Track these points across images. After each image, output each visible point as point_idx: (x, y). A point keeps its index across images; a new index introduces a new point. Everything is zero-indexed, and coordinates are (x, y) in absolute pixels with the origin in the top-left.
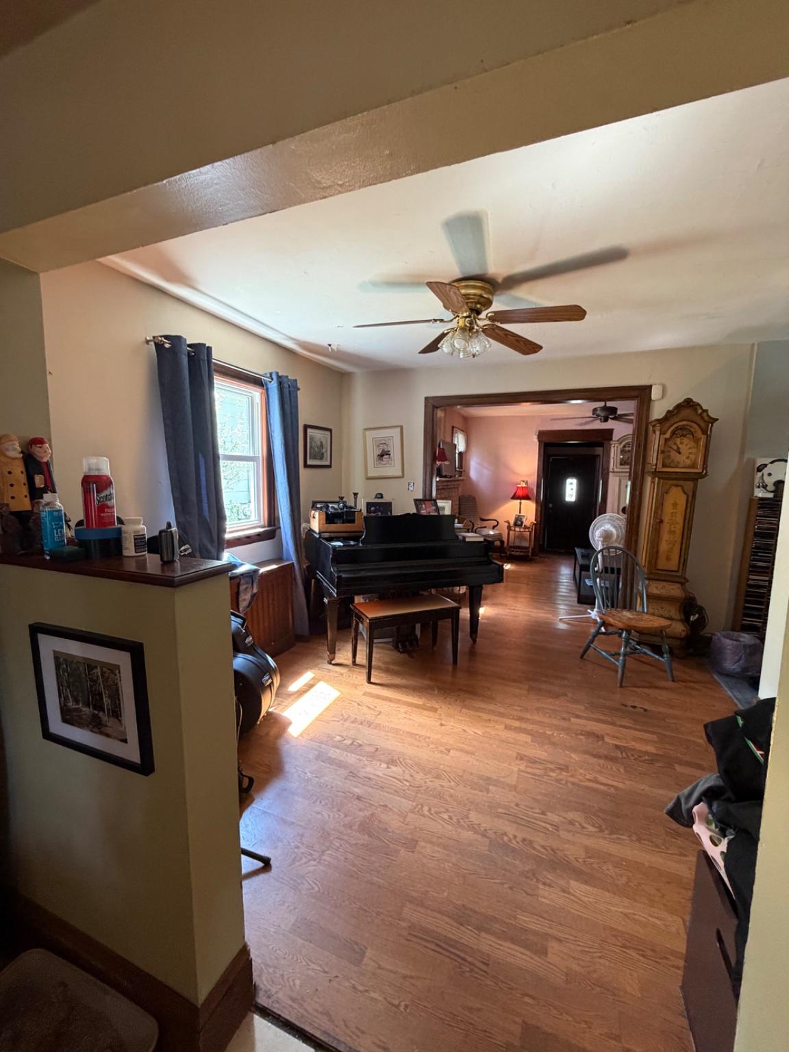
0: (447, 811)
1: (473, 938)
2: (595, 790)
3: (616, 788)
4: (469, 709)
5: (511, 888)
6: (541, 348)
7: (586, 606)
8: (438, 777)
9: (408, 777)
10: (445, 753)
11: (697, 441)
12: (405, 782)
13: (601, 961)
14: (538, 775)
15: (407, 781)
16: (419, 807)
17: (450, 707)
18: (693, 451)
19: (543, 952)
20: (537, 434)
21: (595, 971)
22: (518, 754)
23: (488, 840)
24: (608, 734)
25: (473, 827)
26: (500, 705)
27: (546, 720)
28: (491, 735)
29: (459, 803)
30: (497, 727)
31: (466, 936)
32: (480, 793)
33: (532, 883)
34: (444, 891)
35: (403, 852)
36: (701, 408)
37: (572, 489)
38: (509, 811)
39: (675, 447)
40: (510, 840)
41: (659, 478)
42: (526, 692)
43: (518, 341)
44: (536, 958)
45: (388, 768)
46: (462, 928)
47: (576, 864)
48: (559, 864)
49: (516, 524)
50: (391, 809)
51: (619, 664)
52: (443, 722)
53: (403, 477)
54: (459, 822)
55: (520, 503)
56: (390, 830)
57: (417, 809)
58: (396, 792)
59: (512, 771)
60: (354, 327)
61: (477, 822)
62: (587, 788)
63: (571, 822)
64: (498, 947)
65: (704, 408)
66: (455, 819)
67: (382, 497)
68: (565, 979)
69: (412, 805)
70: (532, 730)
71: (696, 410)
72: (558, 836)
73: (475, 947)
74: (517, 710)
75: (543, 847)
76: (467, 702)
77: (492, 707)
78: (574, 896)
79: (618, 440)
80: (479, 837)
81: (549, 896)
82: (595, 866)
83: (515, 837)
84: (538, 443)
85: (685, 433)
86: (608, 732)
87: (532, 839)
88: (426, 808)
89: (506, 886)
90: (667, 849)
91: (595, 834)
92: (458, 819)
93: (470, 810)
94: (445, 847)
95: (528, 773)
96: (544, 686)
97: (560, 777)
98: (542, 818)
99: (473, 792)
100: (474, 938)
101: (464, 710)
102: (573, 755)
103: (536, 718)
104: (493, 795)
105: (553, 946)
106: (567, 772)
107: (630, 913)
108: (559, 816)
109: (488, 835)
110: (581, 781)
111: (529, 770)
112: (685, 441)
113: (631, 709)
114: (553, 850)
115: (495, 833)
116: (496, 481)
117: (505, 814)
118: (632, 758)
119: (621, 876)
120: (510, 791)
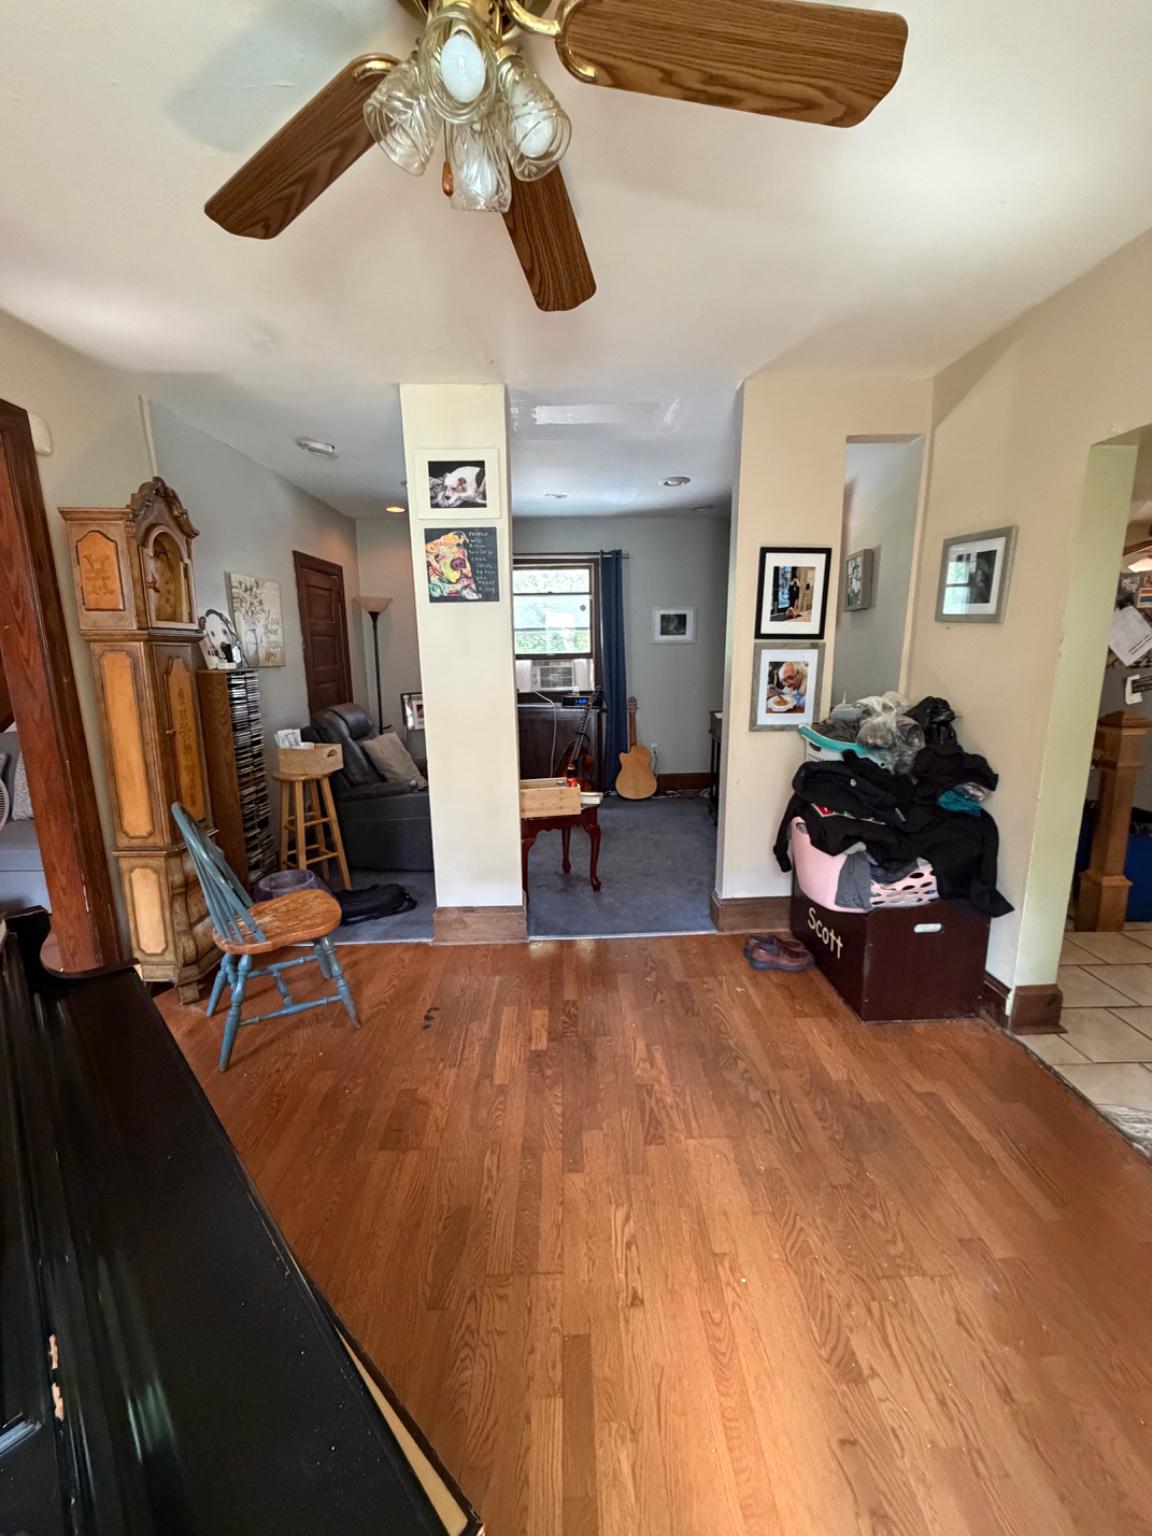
0: (863, 1216)
2: (668, 1061)
3: (650, 1045)
11: (172, 569)
12: (877, 1314)
14: (684, 1113)
16: (900, 1261)
18: (171, 586)
23: (860, 1154)
25: (858, 1175)
28: (616, 1192)
29: (833, 1206)
32: (787, 1181)
35: (998, 1252)
36: (179, 504)
38: (787, 1139)
40: (836, 1133)
41: (151, 643)
45: (874, 1373)
50: (956, 1311)
54: (869, 1194)
56: (990, 1293)
57: (909, 1264)
61: (846, 1173)
62: (670, 1067)
65: (183, 506)
66: (869, 1202)
71: (170, 507)
75: (812, 1102)
80: (868, 1164)
83: (825, 1128)
87: (811, 1112)
92: (865, 1197)
93: (833, 1186)
95: (688, 1126)
97: (670, 1093)
98: (767, 1106)
99: (791, 1189)
104: (776, 1163)
108: (747, 1091)
109: (853, 1157)
110: (660, 1072)
111: (680, 1127)
114: (809, 1094)
120: (747, 1143)
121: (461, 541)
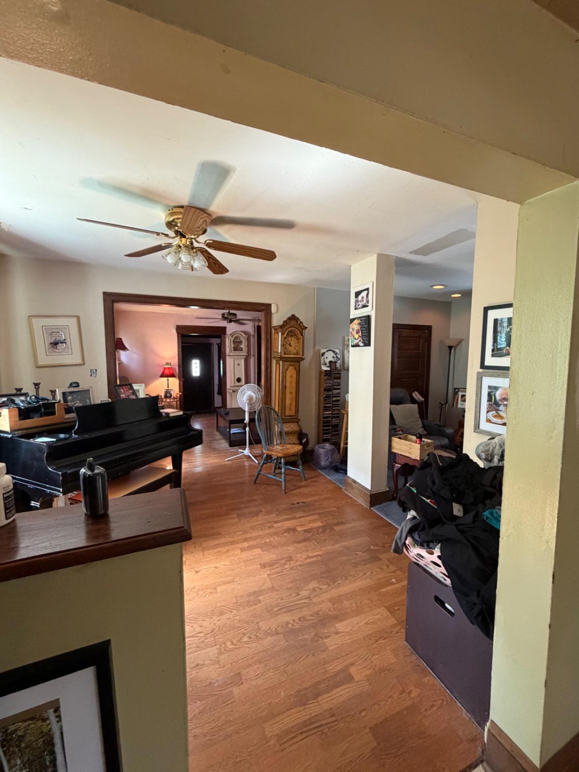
0: (244, 634)
1: (316, 707)
2: (312, 563)
3: (320, 555)
4: (209, 550)
5: (313, 655)
6: (227, 271)
7: (236, 448)
8: (222, 613)
9: (198, 629)
10: (214, 592)
11: (298, 339)
12: (199, 635)
13: (374, 657)
14: (280, 572)
15: (200, 633)
16: (223, 646)
17: (194, 554)
18: (297, 344)
19: (351, 678)
20: (176, 327)
21: (375, 666)
22: (260, 564)
23: (282, 635)
24: (297, 526)
25: (268, 633)
26: (227, 536)
27: (261, 533)
28: (236, 561)
29: (247, 623)
30: (236, 553)
31: (314, 709)
32: (256, 607)
33: (320, 642)
34: (280, 692)
35: (236, 691)
36: (300, 320)
37: (197, 367)
38: (280, 606)
39: (288, 343)
40: (293, 626)
41: (283, 361)
42: (237, 520)
43: (215, 264)
44: (351, 685)
46: (307, 706)
47: (331, 613)
48: (325, 620)
49: (166, 397)
50: (203, 665)
51: (282, 480)
52: (196, 569)
53: (84, 364)
54: (257, 636)
55: (168, 380)
56: (213, 681)
57: (223, 649)
58: (198, 647)
59: (263, 578)
60: (78, 219)
61: (267, 628)
62: (308, 564)
63: (314, 590)
64: (331, 698)
65: (301, 321)
66: (253, 636)
67: (78, 386)
68: (368, 683)
69: (217, 649)
70: (257, 544)
71: (297, 322)
72: (314, 603)
73: (322, 711)
74: (240, 535)
75: (311, 615)
76: (204, 545)
77: (223, 540)
78: (343, 632)
79: (231, 334)
80: (276, 637)
81: (332, 643)
82: (339, 607)
83: (294, 620)
84: (176, 334)
85: (292, 334)
86: (296, 524)
87: (303, 615)
88: (229, 644)
89: (310, 656)
90: (358, 575)
91: (328, 589)
92: (255, 635)
93: (258, 623)
94: (260, 661)
95: (274, 574)
96: (246, 511)
97: (291, 566)
98: (299, 598)
99: (252, 608)
100: (317, 705)
101: (206, 552)
102: (290, 548)
103: (255, 534)
104: (264, 603)
105: (353, 670)
106: (293, 560)
107: (367, 622)
108: (306, 590)
109: (279, 631)
110: (302, 562)
111: (273, 571)
112: (293, 339)
113: (297, 505)
114: (316, 614)
115: (282, 627)
116: (145, 363)
117: (280, 609)
118: (315, 534)
119: (352, 604)
120: (272, 592)
121: (358, 322)
